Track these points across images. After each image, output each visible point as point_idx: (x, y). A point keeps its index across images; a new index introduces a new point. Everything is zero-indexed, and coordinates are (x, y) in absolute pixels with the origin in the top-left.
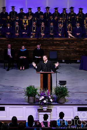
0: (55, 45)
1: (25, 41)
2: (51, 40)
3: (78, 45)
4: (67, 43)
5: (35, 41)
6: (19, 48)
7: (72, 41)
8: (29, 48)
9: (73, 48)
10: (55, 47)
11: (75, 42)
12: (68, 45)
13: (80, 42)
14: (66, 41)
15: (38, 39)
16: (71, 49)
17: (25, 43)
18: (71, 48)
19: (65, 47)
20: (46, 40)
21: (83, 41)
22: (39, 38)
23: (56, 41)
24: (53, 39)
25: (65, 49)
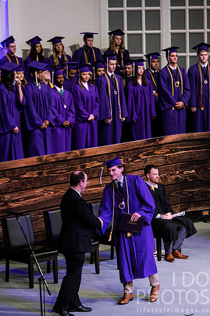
1: (3, 173)
2: (76, 158)
5: (32, 168)
7: (135, 153)
8: (18, 200)
11: (141, 155)
13: (152, 153)
14: (118, 154)
15: (40, 160)
17: (6, 180)
20: (65, 161)
21: (160, 147)
22: (45, 157)
23: (91, 158)
24: (82, 153)
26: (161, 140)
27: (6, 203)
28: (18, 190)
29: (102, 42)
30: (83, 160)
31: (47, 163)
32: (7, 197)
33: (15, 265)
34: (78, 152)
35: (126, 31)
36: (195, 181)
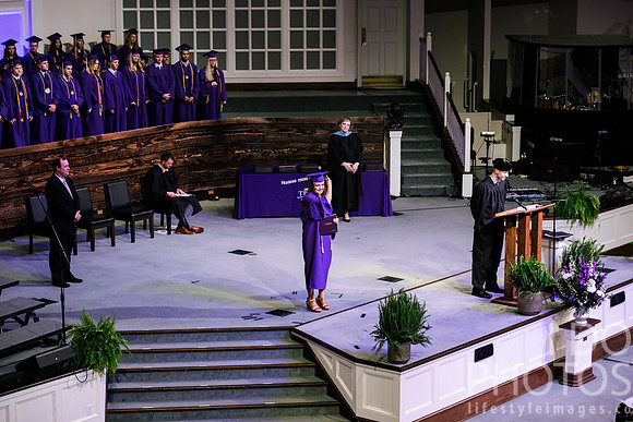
0: (106, 158)
1: (26, 156)
2: (93, 143)
3: (160, 148)
4: (134, 147)
5: (52, 152)
6: (13, 185)
7: (147, 138)
9: (148, 162)
10: (104, 165)
11: (152, 141)
12: (136, 155)
13: (163, 139)
14: (132, 139)
15: (61, 144)
16: (145, 166)
17: (28, 163)
18: (146, 162)
19: (130, 161)
20: (83, 145)
21: (170, 133)
23: (107, 143)
24: (99, 138)
25: (132, 166)
26: (171, 127)
27: (29, 184)
28: (40, 172)
29: (118, 39)
30: (100, 144)
31: (67, 147)
32: (31, 177)
33: (37, 240)
34: (95, 137)
35: (139, 30)
36: (201, 164)
